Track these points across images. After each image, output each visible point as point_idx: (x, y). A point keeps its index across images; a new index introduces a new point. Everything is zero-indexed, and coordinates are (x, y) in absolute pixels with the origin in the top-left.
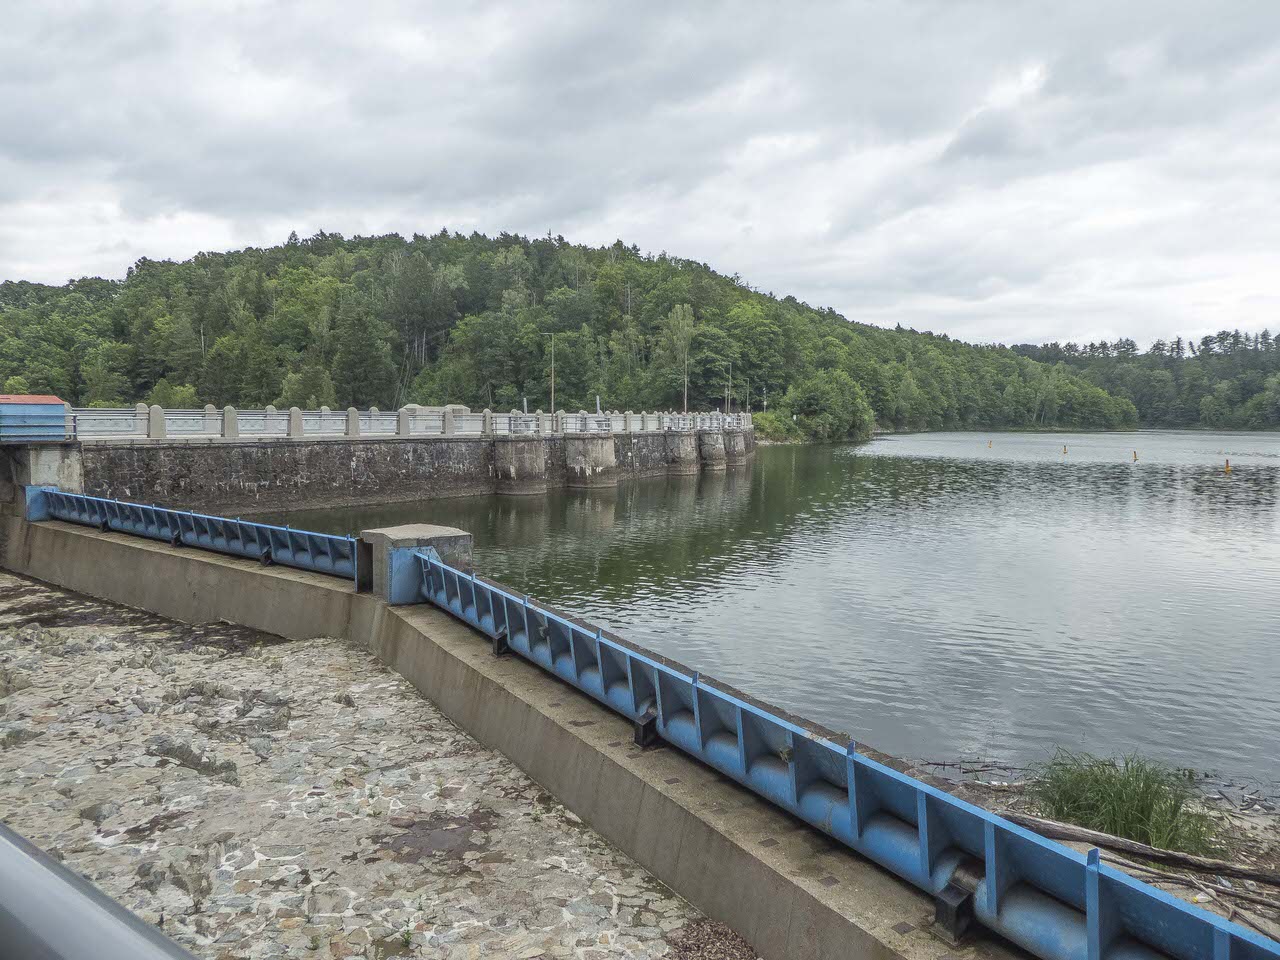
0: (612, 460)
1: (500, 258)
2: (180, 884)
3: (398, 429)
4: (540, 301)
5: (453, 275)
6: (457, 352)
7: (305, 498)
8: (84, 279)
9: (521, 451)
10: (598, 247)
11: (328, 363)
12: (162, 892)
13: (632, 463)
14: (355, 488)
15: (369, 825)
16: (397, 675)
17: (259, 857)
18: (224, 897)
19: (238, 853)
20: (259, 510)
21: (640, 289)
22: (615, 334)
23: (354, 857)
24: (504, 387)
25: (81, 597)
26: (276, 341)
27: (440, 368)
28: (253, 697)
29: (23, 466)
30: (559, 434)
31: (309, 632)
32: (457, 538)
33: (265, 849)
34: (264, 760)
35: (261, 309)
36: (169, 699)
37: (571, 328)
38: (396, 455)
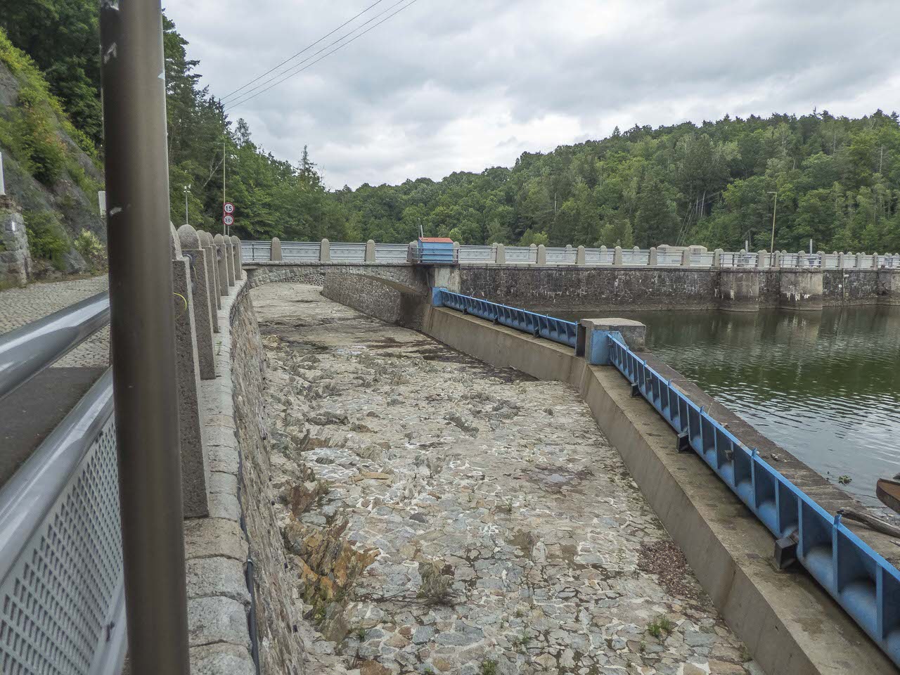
0: (820, 289)
1: (768, 134)
2: (429, 466)
3: (649, 261)
4: (799, 166)
5: (731, 149)
6: (727, 208)
7: (583, 303)
8: (493, 168)
9: (741, 279)
10: (860, 117)
11: (632, 218)
12: (421, 468)
13: (842, 292)
14: (616, 300)
15: (524, 464)
16: (586, 405)
17: (467, 465)
18: (444, 477)
19: (459, 462)
20: (554, 309)
21: (894, 151)
22: (863, 189)
23: (509, 475)
24: (763, 233)
25: (449, 348)
26: (600, 203)
27: (714, 220)
28: (504, 403)
29: (432, 276)
30: (777, 268)
31: (550, 377)
32: (635, 327)
33: (472, 463)
34: (493, 430)
35: (592, 182)
36: (464, 397)
37: (824, 186)
38: (646, 279)
